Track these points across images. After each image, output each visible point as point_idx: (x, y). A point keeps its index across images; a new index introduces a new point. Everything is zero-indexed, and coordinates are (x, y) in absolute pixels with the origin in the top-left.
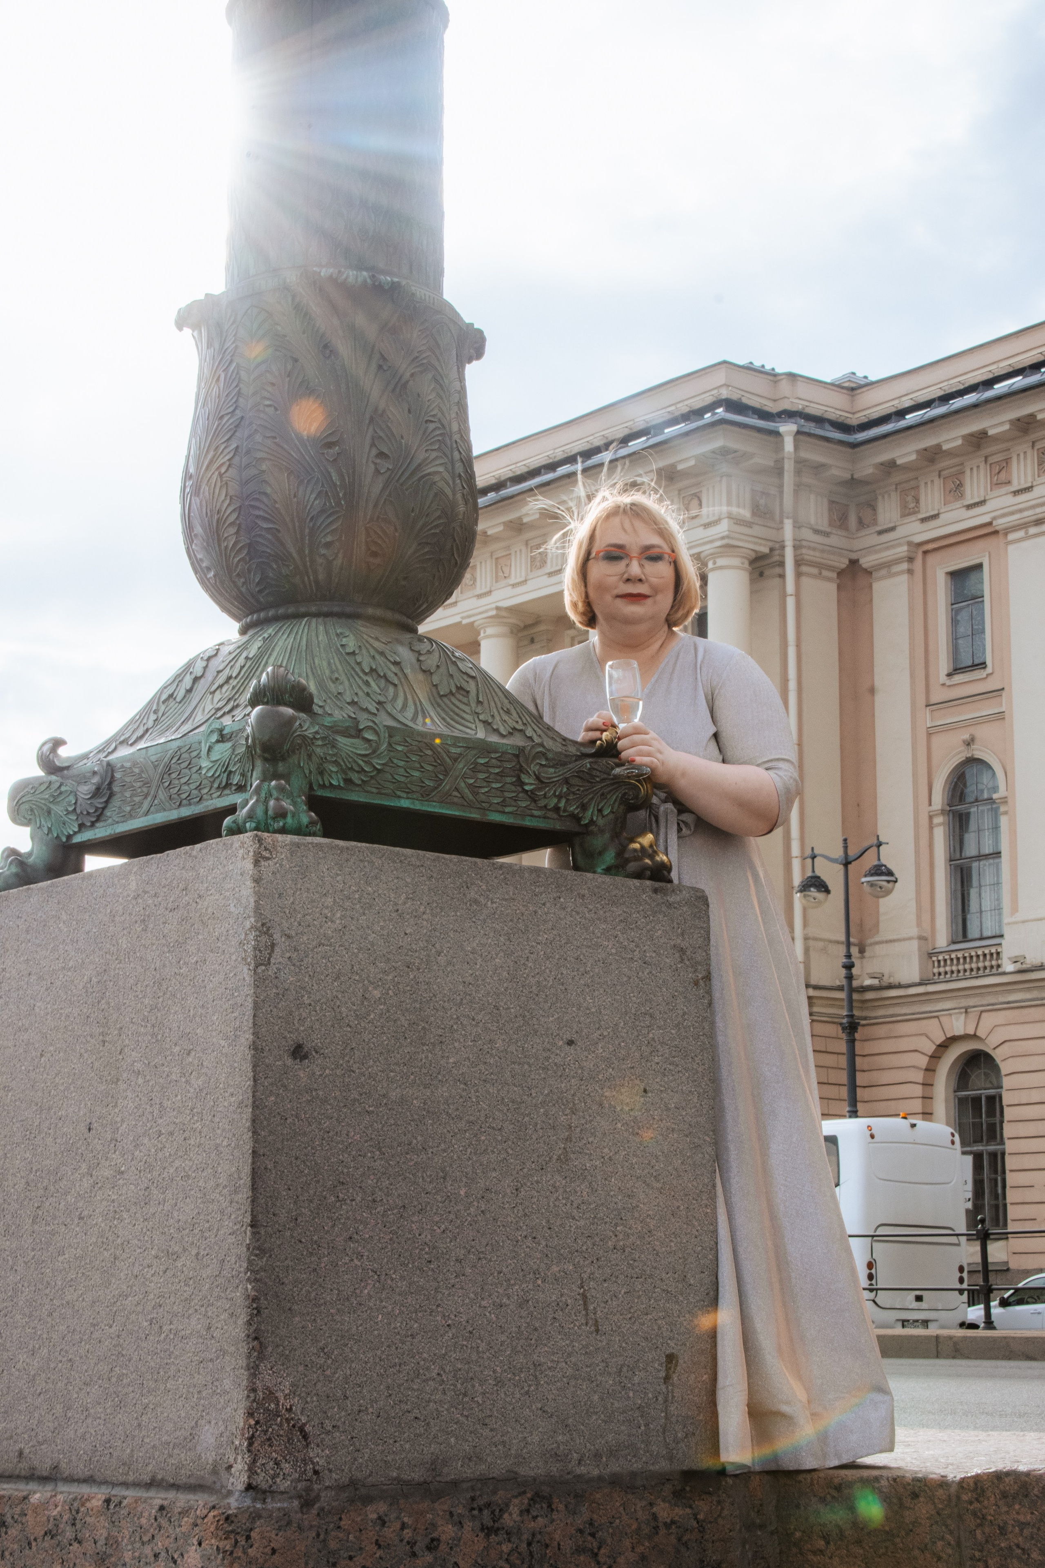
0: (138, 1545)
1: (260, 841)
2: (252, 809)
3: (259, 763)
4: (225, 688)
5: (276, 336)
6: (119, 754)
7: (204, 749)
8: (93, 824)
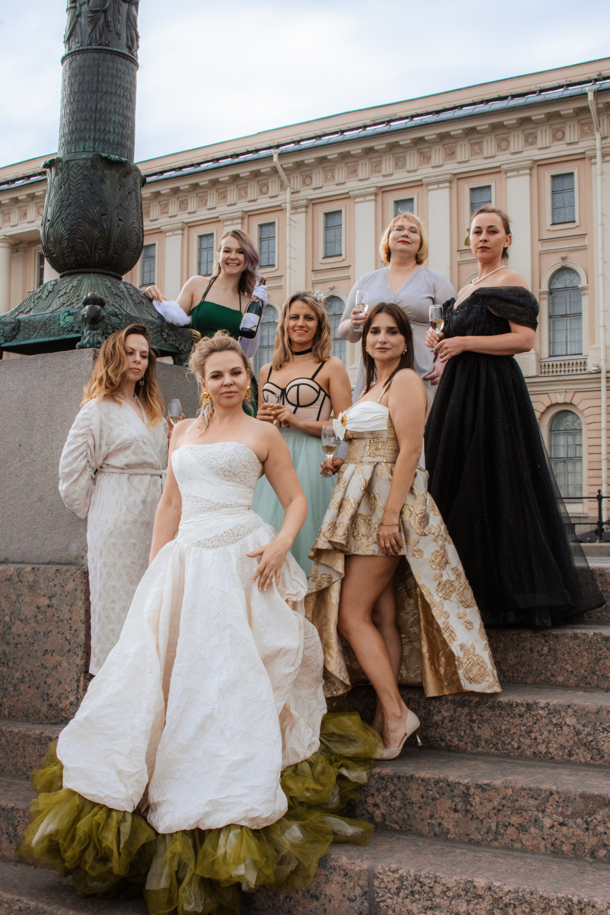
0: (47, 582)
1: (95, 351)
2: (89, 340)
3: (88, 324)
4: (64, 296)
5: (84, 175)
6: (21, 317)
7: (62, 317)
8: (11, 341)
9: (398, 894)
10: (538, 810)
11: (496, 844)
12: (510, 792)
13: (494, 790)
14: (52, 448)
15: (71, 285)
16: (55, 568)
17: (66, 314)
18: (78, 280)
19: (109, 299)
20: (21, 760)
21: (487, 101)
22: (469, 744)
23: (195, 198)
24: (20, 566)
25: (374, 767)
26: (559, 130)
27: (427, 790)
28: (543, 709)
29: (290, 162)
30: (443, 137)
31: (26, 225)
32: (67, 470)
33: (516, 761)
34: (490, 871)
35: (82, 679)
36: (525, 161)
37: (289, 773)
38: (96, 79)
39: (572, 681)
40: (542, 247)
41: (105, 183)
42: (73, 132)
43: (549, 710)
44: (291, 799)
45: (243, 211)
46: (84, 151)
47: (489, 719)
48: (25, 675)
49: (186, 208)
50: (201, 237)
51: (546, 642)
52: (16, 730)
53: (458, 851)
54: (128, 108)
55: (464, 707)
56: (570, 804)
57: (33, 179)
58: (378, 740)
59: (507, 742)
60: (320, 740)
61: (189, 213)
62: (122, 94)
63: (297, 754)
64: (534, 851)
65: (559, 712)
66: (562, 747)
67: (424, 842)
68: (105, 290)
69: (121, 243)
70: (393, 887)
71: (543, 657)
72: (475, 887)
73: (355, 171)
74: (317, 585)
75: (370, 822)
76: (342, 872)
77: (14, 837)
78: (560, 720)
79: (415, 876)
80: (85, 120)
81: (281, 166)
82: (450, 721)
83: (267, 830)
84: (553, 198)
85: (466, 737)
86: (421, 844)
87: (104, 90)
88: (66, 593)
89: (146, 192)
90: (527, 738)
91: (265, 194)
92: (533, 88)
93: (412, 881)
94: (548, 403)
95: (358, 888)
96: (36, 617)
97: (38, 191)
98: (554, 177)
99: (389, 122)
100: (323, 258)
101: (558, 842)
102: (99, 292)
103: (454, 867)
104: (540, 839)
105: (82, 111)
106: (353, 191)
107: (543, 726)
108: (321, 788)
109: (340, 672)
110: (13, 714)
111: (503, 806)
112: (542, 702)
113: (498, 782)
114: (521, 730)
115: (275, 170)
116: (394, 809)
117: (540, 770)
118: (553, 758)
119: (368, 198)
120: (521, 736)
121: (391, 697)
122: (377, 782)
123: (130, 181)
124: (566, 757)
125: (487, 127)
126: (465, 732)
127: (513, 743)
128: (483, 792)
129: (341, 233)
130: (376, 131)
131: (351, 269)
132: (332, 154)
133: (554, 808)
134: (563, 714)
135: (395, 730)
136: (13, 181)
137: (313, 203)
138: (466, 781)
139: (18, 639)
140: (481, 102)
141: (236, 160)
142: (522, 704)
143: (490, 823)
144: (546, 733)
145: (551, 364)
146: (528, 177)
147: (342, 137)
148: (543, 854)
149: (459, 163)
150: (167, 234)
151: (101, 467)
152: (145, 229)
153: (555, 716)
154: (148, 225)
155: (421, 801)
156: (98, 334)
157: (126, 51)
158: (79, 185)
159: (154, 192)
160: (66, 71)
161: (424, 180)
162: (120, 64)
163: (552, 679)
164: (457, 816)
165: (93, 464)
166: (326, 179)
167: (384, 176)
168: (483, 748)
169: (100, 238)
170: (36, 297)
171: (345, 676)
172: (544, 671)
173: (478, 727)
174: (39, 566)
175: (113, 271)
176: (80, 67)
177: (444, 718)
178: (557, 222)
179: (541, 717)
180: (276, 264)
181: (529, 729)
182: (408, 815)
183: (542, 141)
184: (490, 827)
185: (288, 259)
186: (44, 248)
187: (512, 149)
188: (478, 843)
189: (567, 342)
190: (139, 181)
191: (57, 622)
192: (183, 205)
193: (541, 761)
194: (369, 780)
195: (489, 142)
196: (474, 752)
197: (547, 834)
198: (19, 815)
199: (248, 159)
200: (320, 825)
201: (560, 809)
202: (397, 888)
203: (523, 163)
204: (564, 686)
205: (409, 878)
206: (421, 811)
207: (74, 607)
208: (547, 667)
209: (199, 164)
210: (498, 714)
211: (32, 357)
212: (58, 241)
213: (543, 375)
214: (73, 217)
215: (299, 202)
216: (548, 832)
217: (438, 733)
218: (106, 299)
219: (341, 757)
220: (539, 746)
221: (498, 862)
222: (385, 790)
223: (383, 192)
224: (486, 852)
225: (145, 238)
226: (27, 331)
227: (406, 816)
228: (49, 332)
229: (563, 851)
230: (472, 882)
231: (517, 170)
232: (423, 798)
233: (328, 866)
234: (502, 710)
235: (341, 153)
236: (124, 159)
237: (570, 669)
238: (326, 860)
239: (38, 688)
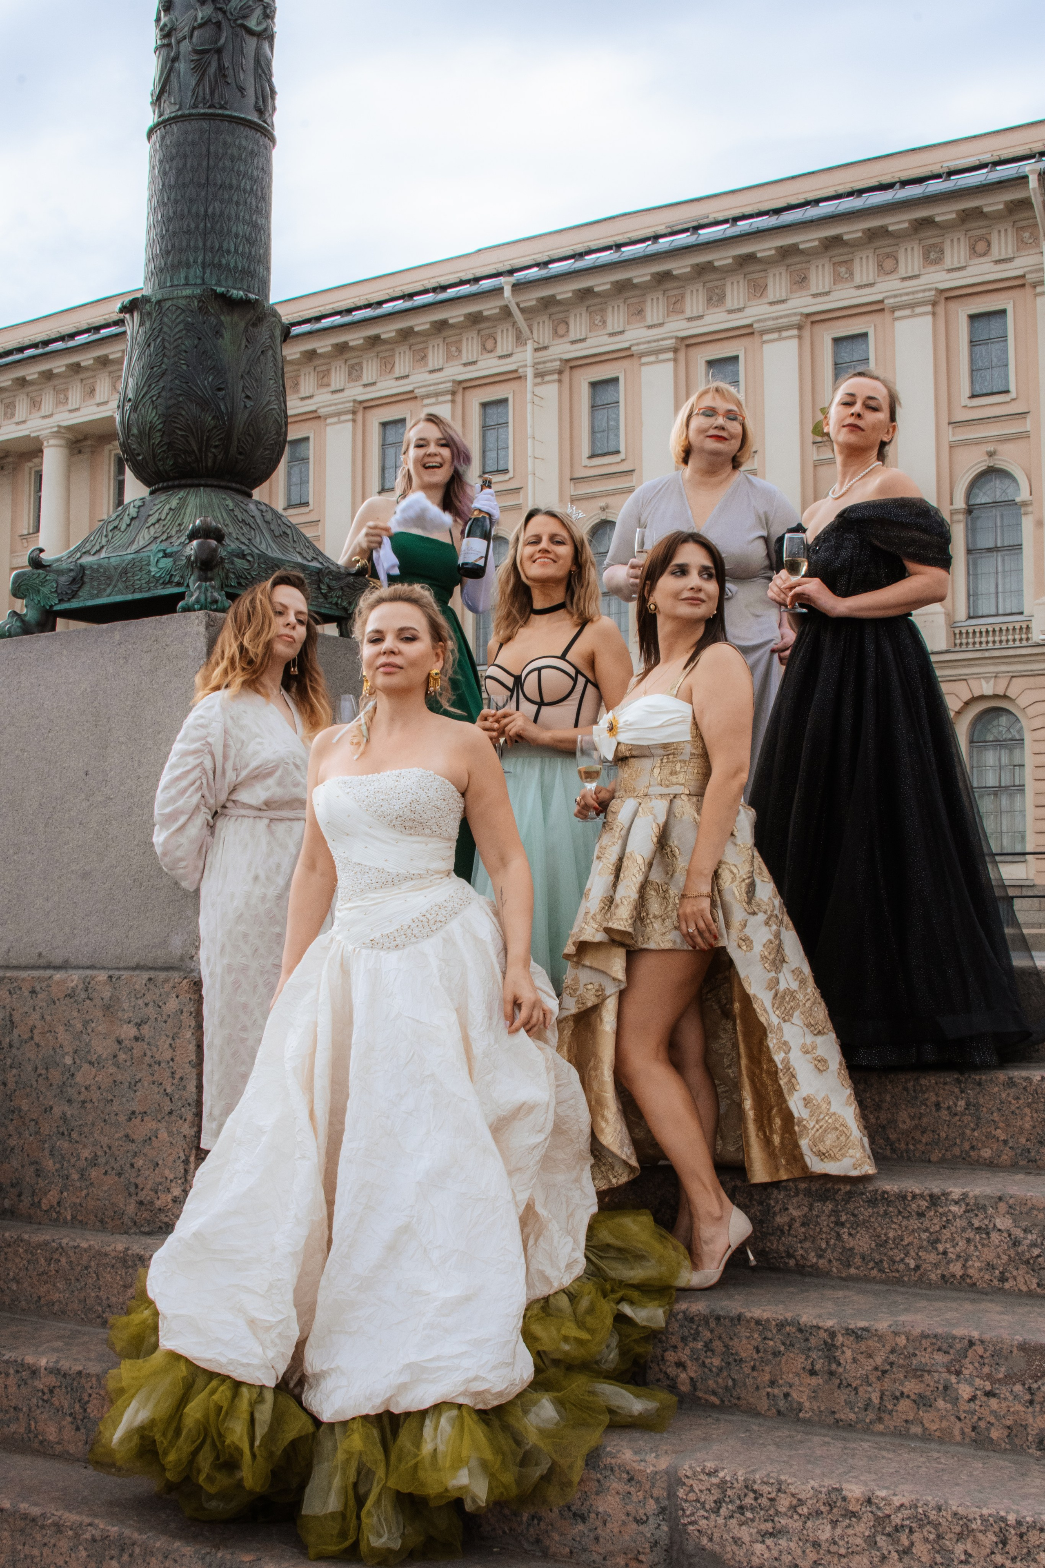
0: (133, 999)
1: (208, 616)
2: (198, 598)
3: (196, 571)
4: (157, 526)
5: (187, 323)
6: (87, 560)
7: (153, 561)
8: (69, 600)
9: (716, 1511)
10: (949, 1371)
11: (880, 1427)
12: (902, 1341)
13: (876, 1339)
14: (139, 777)
15: (167, 507)
16: (146, 975)
17: (161, 555)
18: (180, 499)
19: (231, 529)
20: (93, 1294)
21: (860, 192)
22: (835, 1263)
23: (375, 360)
24: (89, 972)
25: (677, 1301)
26: (981, 238)
27: (765, 1338)
28: (956, 1203)
29: (531, 298)
30: (787, 253)
31: (95, 409)
32: (168, 810)
33: (914, 1290)
34: (870, 1472)
35: (192, 1159)
36: (924, 291)
37: (535, 1312)
38: (205, 163)
39: (1005, 1157)
40: (954, 435)
41: (222, 336)
42: (168, 253)
43: (967, 1205)
44: (539, 1356)
45: (454, 381)
46: (187, 284)
47: (868, 1221)
48: (99, 1153)
49: (360, 377)
50: (384, 425)
51: (962, 1092)
52: (84, 1245)
53: (816, 1439)
54: (258, 211)
55: (825, 1202)
56: (1002, 1361)
57: (104, 332)
58: (682, 1257)
59: (898, 1259)
60: (587, 1257)
61: (365, 386)
62: (248, 188)
63: (547, 1280)
64: (943, 1439)
65: (984, 1208)
66: (990, 1266)
67: (760, 1425)
68: (224, 514)
69: (250, 435)
70: (710, 1500)
71: (957, 1118)
72: (844, 1499)
73: (640, 312)
74: (578, 1002)
75: (671, 1392)
76: (625, 1476)
77: (82, 1420)
78: (986, 1222)
79: (745, 1480)
80: (188, 232)
81: (518, 304)
82: (803, 1224)
83: (499, 1410)
84: (971, 353)
85: (829, 1251)
86: (755, 1428)
87: (219, 183)
88: (165, 1017)
89: (292, 352)
90: (930, 1252)
91: (491, 351)
92: (936, 169)
93: (740, 1489)
94: (967, 696)
95: (652, 1502)
96: (115, 1056)
97: (112, 351)
98: (973, 318)
99: (696, 228)
100: (589, 458)
101: (982, 1424)
102: (214, 518)
103: (810, 1467)
104: (952, 1418)
105: (182, 217)
106: (637, 344)
107: (956, 1232)
108: (588, 1337)
109: (621, 1147)
110: (80, 1218)
111: (891, 1364)
112: (956, 1192)
113: (882, 1325)
114: (920, 1239)
115: (506, 312)
116: (711, 1371)
117: (954, 1305)
118: (975, 1284)
119: (662, 357)
120: (921, 1247)
121: (704, 1185)
122: (681, 1326)
123: (263, 333)
124: (996, 1282)
125: (860, 234)
126: (827, 1243)
127: (907, 1260)
128: (857, 1342)
129: (618, 415)
130: (674, 244)
131: (635, 474)
132: (602, 283)
133: (976, 1368)
134: (990, 1211)
135: (712, 1240)
136: (72, 336)
137: (572, 365)
138: (829, 1323)
139: (86, 1093)
140: (850, 194)
141: (442, 296)
142: (922, 1196)
143: (870, 1393)
144: (962, 1244)
145: (971, 630)
146: (929, 318)
147: (618, 254)
148: (958, 1444)
149: (814, 296)
150: (329, 421)
151: (224, 807)
152: (290, 413)
153: (976, 1215)
154: (294, 406)
155: (756, 1356)
156: (213, 587)
157: (254, 117)
158: (179, 341)
159: (306, 352)
160: (155, 151)
161: (755, 326)
162: (246, 138)
163: (972, 1153)
164: (814, 1381)
165: (212, 801)
166: (592, 326)
167: (689, 319)
168: (857, 1268)
169: (215, 427)
170: (110, 528)
171: (629, 1152)
172: (958, 1141)
173: (850, 1234)
174: (121, 973)
175: (237, 482)
176: (179, 145)
177: (793, 1219)
178: (980, 392)
179: (954, 1217)
180: (511, 469)
181: (934, 1237)
182: (733, 1380)
183: (952, 256)
184: (870, 1399)
185: (530, 461)
186: (122, 445)
187: (902, 272)
188: (850, 1427)
189: (997, 593)
190: (278, 332)
191: (150, 1066)
192: (354, 372)
193: (955, 1289)
194: (667, 1323)
195: (864, 259)
196: (843, 1275)
197: (964, 1411)
198: (90, 1384)
199: (461, 293)
200: (587, 1398)
201: (986, 1370)
202: (715, 1502)
203: (920, 295)
204: (992, 1166)
205: (735, 1485)
206: (755, 1374)
207: (178, 1041)
208: (964, 1133)
209: (380, 303)
210: (881, 1212)
211: (105, 626)
212: (145, 434)
213: (958, 649)
214: (169, 395)
215: (548, 365)
216: (967, 1408)
217: (784, 1245)
218: (225, 530)
219: (622, 1284)
220: (951, 1265)
221: (884, 1457)
222: (694, 1339)
223: (688, 346)
224: (862, 1440)
225: (290, 428)
226: (95, 584)
227: (730, 1383)
228: (133, 585)
229: (992, 1439)
230: (839, 1490)
231: (912, 306)
232: (758, 1351)
233: (602, 1465)
234: (888, 1205)
235: (617, 282)
236: (252, 296)
237: (1003, 1137)
238: (599, 1455)
239: (119, 1175)
